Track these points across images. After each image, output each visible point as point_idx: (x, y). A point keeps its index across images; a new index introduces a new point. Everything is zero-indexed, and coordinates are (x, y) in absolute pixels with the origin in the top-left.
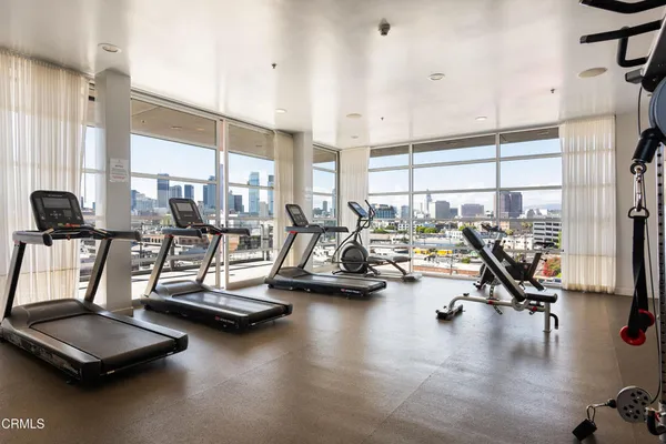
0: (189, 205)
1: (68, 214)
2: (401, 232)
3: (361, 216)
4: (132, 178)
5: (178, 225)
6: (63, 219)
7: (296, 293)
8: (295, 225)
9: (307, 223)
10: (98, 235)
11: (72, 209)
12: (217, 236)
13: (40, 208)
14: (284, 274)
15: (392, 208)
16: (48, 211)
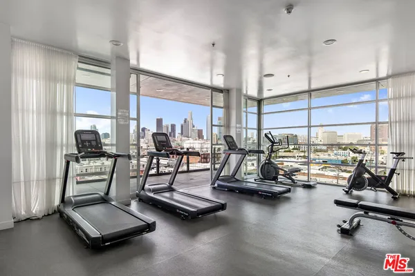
0: (164, 137)
1: (94, 143)
2: (302, 151)
3: (273, 143)
4: (131, 121)
5: (157, 150)
6: (91, 146)
7: (230, 193)
8: (230, 149)
9: (237, 147)
10: (109, 156)
11: (96, 140)
12: (181, 157)
13: (79, 141)
14: (222, 180)
15: (296, 136)
16: (83, 141)
